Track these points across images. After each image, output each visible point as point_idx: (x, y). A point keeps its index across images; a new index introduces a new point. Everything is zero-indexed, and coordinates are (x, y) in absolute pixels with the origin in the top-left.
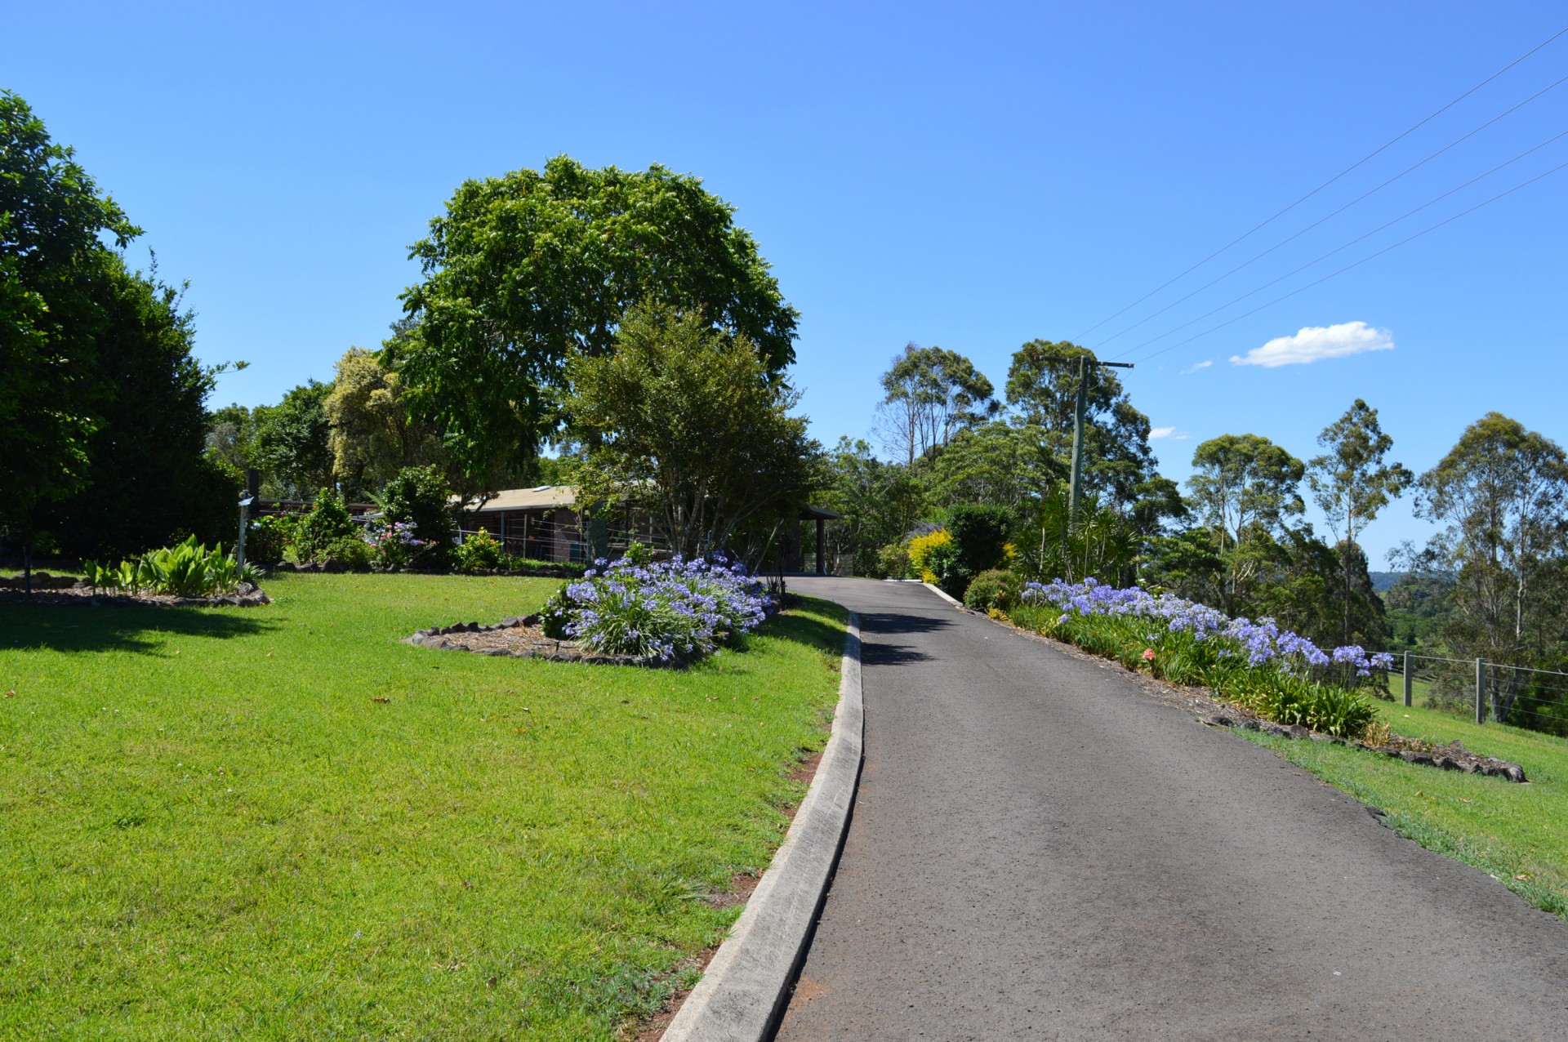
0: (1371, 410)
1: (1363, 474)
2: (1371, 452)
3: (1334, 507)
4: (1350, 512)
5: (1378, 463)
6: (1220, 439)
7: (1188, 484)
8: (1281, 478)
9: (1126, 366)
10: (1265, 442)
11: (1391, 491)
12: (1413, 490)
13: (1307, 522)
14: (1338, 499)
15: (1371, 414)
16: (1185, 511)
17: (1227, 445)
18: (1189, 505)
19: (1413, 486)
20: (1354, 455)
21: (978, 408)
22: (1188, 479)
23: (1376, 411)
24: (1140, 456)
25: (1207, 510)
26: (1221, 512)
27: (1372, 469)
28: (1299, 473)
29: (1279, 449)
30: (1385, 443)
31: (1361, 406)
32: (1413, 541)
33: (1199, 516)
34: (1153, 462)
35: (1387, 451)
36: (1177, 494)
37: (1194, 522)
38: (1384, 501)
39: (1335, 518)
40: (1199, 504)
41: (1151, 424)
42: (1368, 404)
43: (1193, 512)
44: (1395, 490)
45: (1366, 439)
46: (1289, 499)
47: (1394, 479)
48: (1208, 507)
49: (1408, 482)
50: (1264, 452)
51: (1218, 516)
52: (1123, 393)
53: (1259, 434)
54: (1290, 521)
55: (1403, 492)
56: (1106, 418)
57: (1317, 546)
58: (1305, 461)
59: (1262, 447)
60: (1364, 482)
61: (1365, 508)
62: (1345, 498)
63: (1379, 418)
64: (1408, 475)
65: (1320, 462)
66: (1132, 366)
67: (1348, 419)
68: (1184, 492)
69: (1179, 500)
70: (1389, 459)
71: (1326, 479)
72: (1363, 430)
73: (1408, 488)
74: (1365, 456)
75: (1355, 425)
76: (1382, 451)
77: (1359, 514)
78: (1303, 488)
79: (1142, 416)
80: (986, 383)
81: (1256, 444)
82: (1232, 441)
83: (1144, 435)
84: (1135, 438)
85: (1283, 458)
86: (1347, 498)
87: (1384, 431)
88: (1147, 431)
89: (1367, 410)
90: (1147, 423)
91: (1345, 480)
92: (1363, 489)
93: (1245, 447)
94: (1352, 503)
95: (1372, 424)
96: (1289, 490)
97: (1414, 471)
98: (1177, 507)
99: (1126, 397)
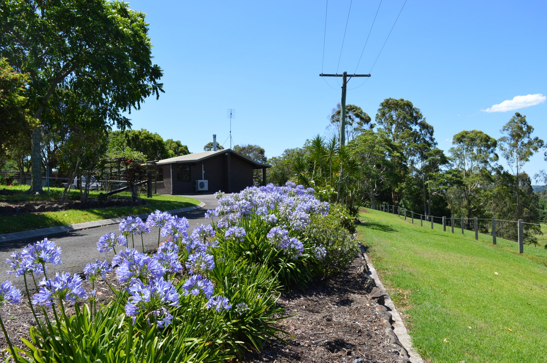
0: (523, 116)
1: (522, 143)
2: (524, 133)
3: (510, 157)
4: (517, 159)
5: (528, 138)
6: (461, 132)
7: (450, 151)
8: (488, 147)
9: (366, 76)
10: (481, 133)
11: (534, 150)
12: (544, 148)
13: (500, 165)
14: (512, 155)
15: (523, 118)
16: (448, 162)
17: (464, 134)
18: (450, 160)
19: (544, 147)
20: (517, 135)
21: (366, 127)
22: (449, 149)
23: (525, 116)
24: (430, 142)
25: (458, 162)
26: (463, 162)
27: (526, 140)
28: (495, 144)
29: (486, 135)
30: (530, 129)
31: (518, 115)
32: (544, 170)
33: (455, 164)
34: (436, 144)
35: (531, 133)
36: (444, 155)
37: (453, 166)
38: (531, 154)
39: (511, 162)
40: (455, 159)
41: (434, 129)
42: (521, 114)
43: (452, 163)
44: (536, 149)
45: (521, 128)
46: (492, 155)
47: (535, 144)
48: (458, 161)
49: (542, 145)
50: (480, 137)
51: (462, 164)
52: (423, 118)
53: (478, 129)
54: (493, 164)
55: (539, 150)
56: (416, 128)
57: (506, 174)
58: (497, 139)
59: (479, 134)
60: (523, 146)
61: (524, 157)
62: (515, 154)
63: (527, 120)
64: (541, 142)
65: (503, 139)
66: (370, 76)
67: (513, 121)
68: (447, 154)
69: (445, 158)
70: (533, 136)
71: (506, 146)
72: (520, 125)
73: (542, 148)
74: (522, 135)
75: (516, 123)
76: (529, 133)
77: (521, 159)
78: (497, 151)
79: (430, 126)
80: (368, 117)
81: (477, 133)
82: (467, 133)
83: (431, 134)
84: (428, 135)
85: (487, 139)
86: (516, 154)
87: (529, 124)
88: (432, 132)
89: (521, 116)
90: (432, 128)
91: (515, 146)
92: (522, 149)
93: (472, 135)
94: (518, 155)
95: (523, 121)
96: (492, 152)
97: (544, 140)
98: (444, 161)
99: (424, 119)
